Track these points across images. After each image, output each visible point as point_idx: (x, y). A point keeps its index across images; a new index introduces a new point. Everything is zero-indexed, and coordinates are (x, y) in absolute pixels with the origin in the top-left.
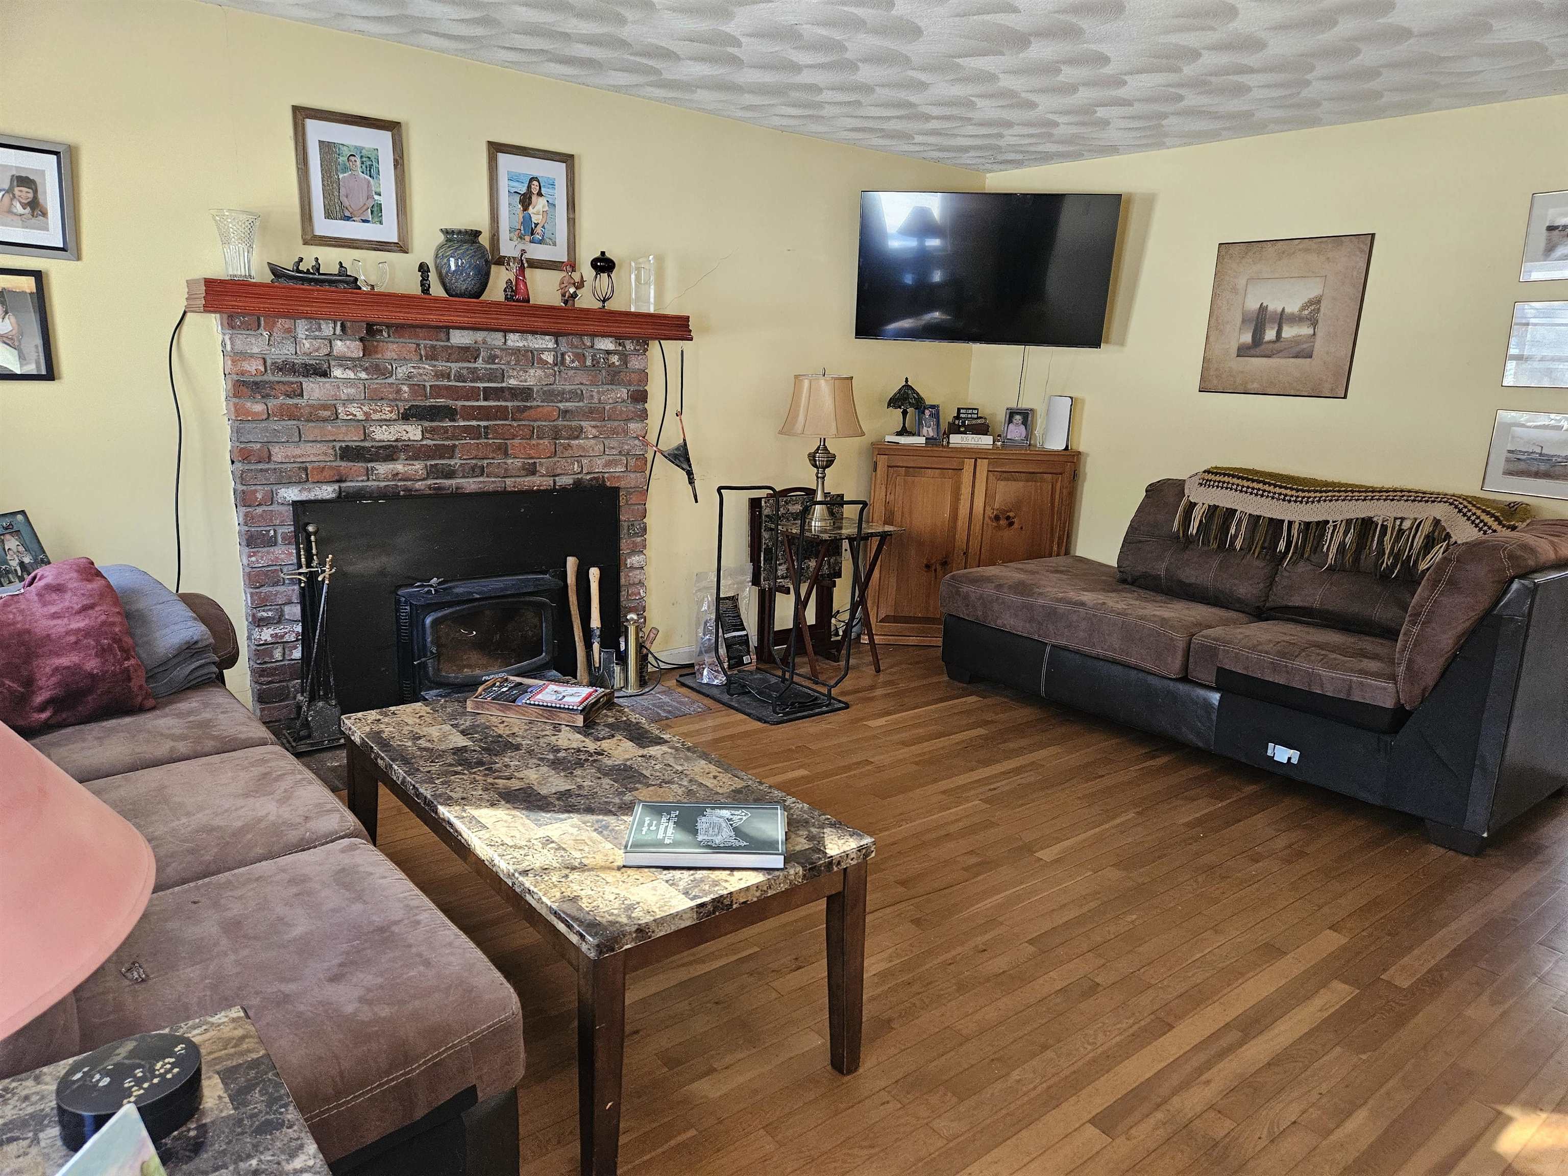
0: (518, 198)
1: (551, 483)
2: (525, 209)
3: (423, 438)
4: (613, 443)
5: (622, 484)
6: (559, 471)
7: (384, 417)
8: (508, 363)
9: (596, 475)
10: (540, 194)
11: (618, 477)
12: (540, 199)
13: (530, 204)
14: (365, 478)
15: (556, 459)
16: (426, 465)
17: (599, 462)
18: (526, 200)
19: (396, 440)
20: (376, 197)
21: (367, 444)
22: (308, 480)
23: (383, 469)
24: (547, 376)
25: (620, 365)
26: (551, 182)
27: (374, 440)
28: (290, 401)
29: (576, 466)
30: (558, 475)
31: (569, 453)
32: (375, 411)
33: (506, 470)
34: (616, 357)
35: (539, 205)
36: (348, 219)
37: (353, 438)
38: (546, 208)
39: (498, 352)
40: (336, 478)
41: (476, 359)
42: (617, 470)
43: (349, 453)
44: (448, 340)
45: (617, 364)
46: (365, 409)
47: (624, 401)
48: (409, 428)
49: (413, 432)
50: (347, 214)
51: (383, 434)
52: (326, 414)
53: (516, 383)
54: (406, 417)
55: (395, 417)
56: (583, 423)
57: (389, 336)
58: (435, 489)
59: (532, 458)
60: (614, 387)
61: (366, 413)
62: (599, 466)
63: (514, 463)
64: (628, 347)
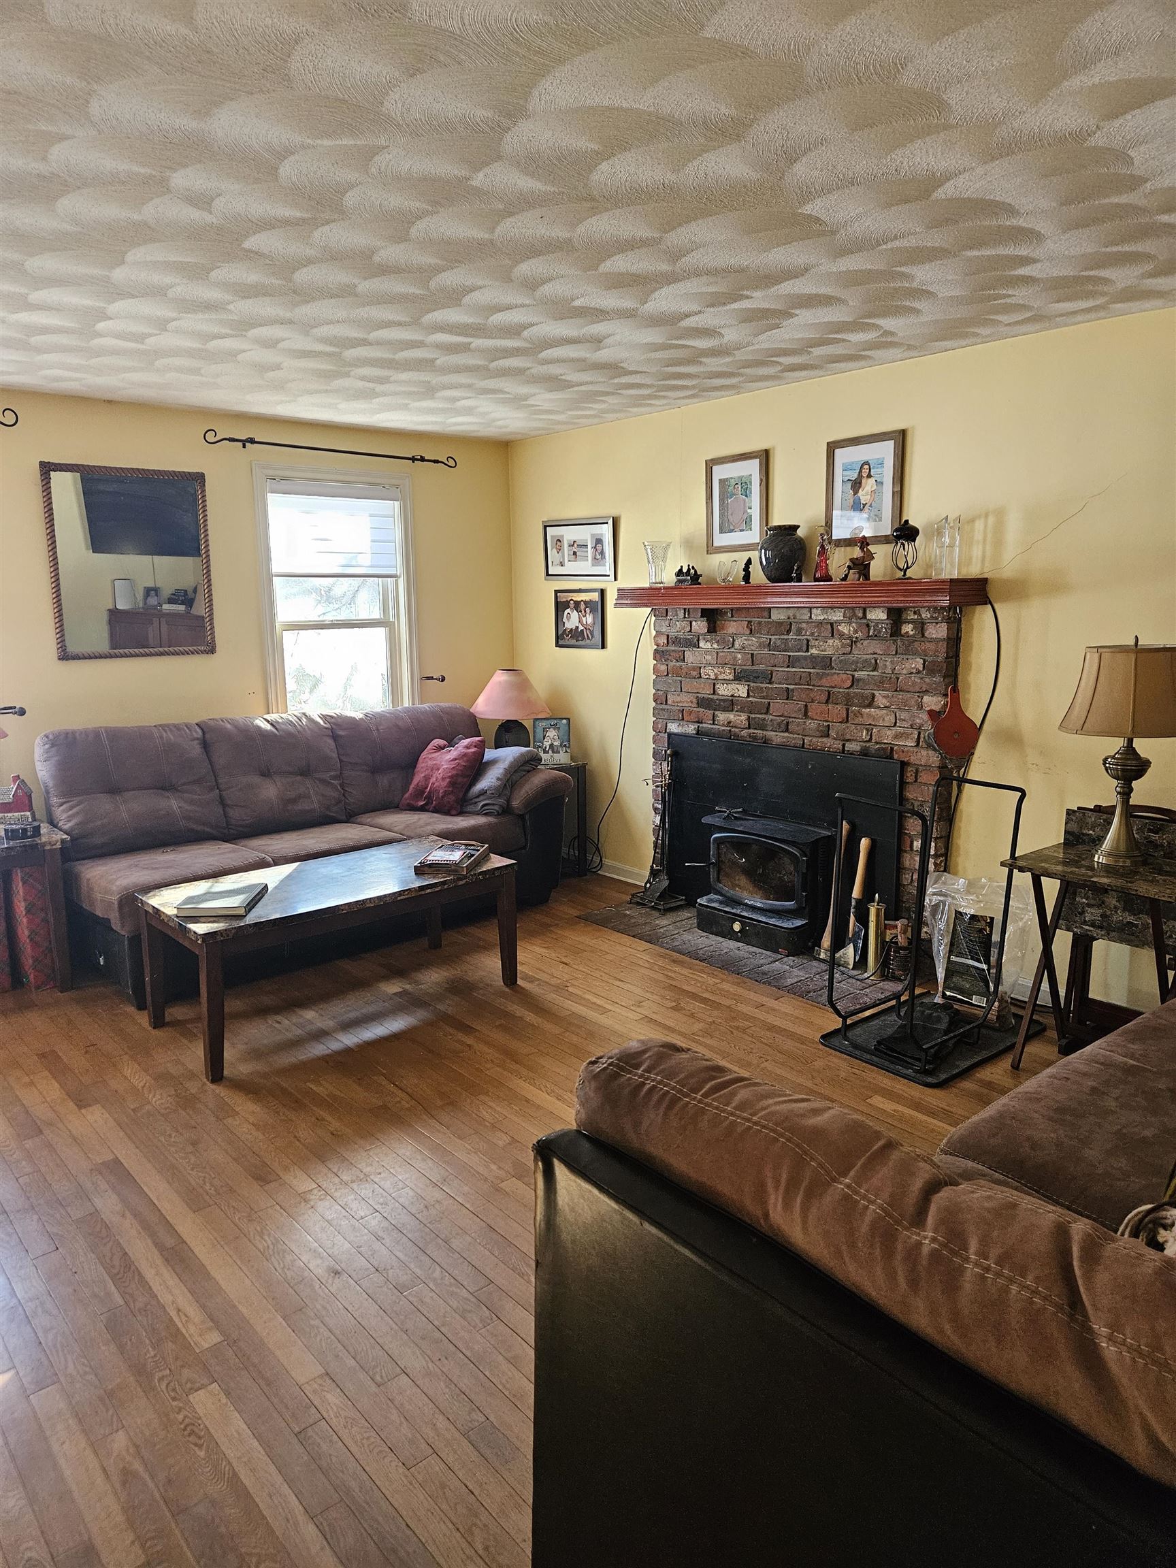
0: (849, 485)
1: (840, 747)
2: (856, 492)
3: (748, 696)
4: (903, 715)
5: (913, 759)
6: (848, 737)
7: (726, 678)
8: (812, 634)
9: (883, 746)
10: (869, 476)
11: (908, 752)
12: (870, 480)
13: (860, 487)
14: (711, 722)
15: (848, 725)
16: (749, 717)
17: (888, 733)
18: (856, 485)
19: (732, 696)
20: (749, 511)
21: (715, 697)
22: (683, 719)
23: (722, 717)
24: (843, 646)
25: (913, 636)
26: (880, 462)
27: (718, 694)
28: (679, 664)
29: (864, 734)
30: (848, 740)
31: (859, 720)
32: (721, 673)
33: (804, 729)
34: (911, 626)
35: (869, 485)
36: (732, 531)
37: (707, 692)
38: (875, 487)
39: (804, 625)
40: (697, 720)
41: (788, 632)
42: (907, 744)
43: (703, 703)
44: (770, 618)
45: (911, 633)
46: (716, 671)
47: (919, 672)
48: (740, 687)
49: (741, 690)
50: (732, 527)
51: (724, 690)
52: (694, 673)
53: (816, 652)
54: (738, 678)
55: (732, 678)
56: (875, 692)
57: (732, 616)
58: (753, 737)
59: (827, 721)
60: (909, 657)
61: (716, 675)
62: (888, 736)
63: (812, 725)
64: (923, 616)
